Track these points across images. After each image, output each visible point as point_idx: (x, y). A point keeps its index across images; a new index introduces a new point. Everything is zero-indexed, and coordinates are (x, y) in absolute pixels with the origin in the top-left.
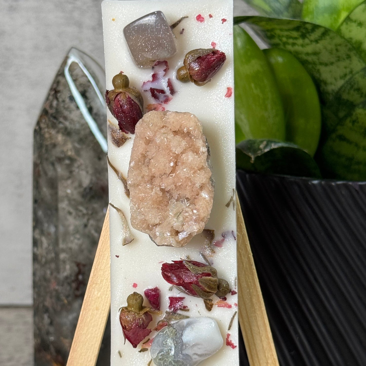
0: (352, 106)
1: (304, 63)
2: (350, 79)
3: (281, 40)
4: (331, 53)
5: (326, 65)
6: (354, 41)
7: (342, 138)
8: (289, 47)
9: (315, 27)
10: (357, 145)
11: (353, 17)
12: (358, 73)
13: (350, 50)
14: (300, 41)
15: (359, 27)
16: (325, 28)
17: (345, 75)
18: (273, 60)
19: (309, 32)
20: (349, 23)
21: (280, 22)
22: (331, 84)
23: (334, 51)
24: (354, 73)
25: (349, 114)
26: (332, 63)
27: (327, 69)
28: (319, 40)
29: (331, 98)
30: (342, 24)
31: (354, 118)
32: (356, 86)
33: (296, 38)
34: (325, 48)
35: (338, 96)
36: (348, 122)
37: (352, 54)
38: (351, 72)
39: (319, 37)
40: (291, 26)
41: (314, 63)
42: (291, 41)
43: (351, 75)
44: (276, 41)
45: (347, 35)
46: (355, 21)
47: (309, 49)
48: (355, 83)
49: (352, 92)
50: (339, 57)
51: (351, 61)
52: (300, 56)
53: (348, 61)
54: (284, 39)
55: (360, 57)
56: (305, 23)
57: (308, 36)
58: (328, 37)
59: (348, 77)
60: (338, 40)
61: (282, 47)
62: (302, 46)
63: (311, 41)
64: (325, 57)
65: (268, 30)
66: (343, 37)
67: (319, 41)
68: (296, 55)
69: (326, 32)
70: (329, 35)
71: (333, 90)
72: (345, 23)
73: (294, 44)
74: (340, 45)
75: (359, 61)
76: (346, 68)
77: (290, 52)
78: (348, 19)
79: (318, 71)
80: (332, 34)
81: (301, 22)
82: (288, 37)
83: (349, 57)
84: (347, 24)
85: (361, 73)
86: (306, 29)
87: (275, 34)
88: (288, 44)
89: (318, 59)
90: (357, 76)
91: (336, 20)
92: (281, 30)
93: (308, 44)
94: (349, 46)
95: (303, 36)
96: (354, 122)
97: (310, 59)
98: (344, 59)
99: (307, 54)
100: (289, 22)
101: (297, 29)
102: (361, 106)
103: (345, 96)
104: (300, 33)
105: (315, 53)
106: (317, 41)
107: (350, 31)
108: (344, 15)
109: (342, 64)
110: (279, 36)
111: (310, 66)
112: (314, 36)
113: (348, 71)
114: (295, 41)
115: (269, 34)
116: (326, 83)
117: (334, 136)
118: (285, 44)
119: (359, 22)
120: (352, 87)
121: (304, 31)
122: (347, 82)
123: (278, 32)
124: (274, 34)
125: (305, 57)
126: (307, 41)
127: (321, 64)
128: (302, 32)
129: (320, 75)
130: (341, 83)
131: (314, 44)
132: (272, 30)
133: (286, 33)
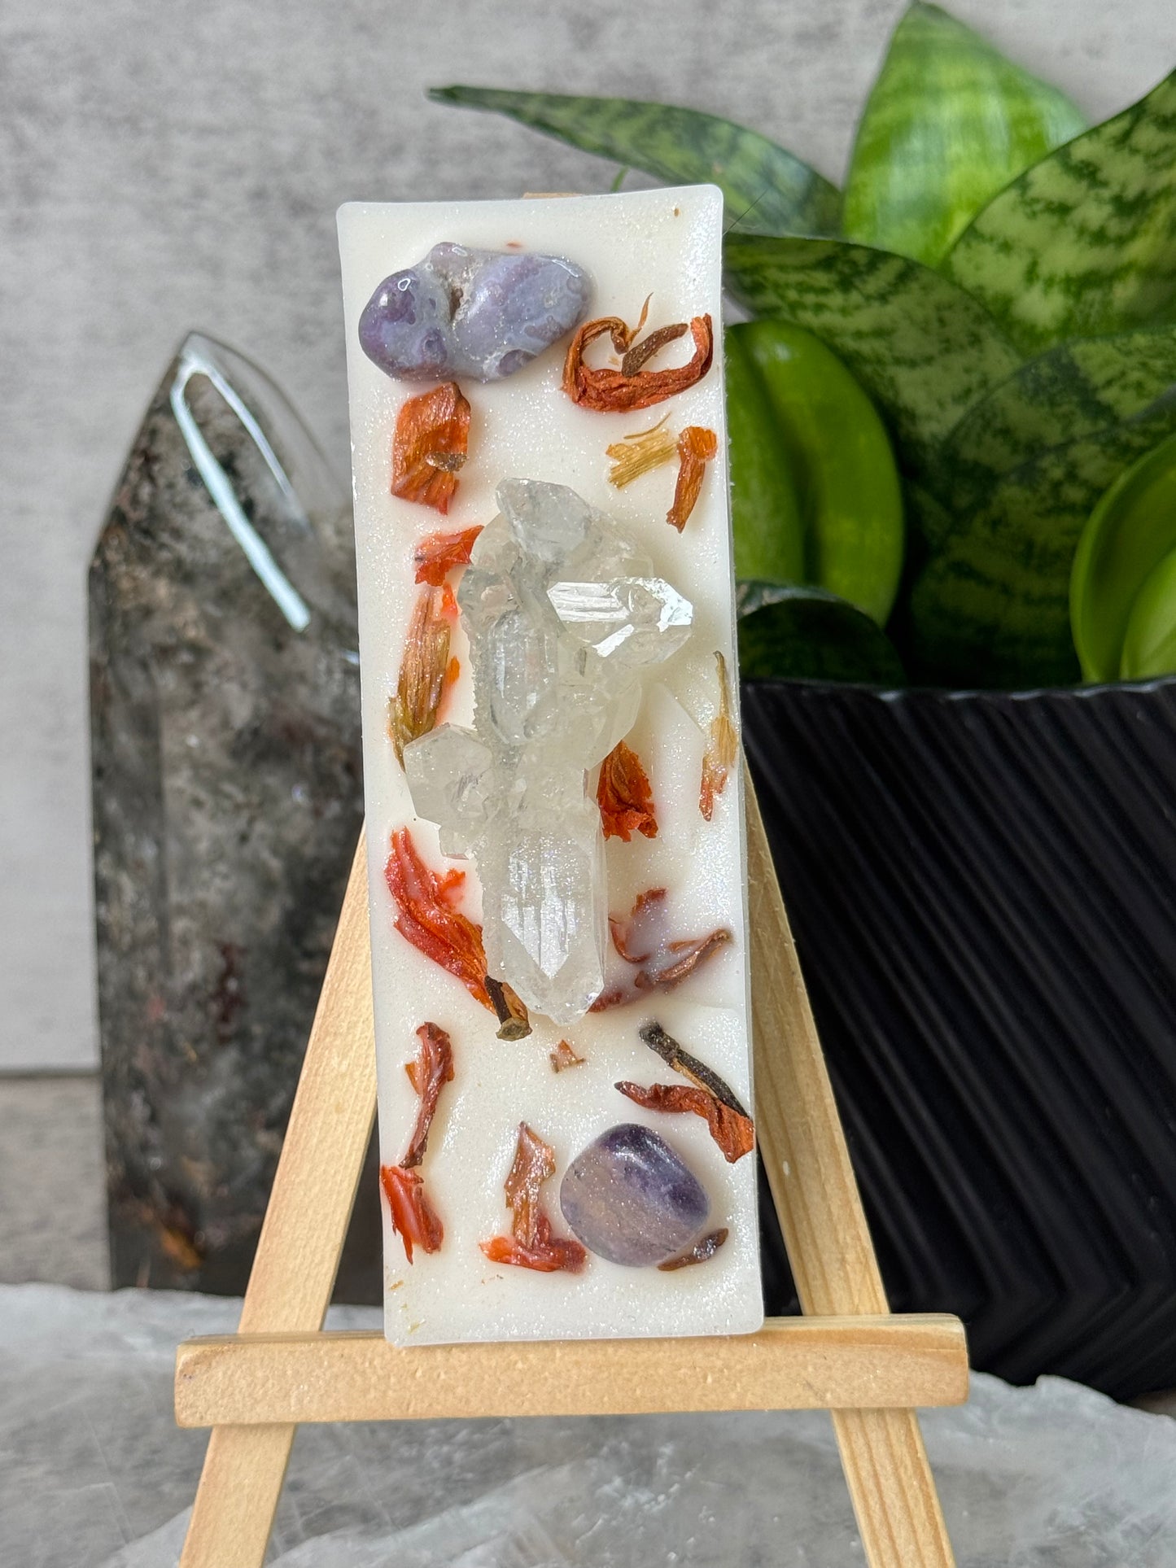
0: (986, 478)
1: (849, 361)
2: (982, 402)
3: (782, 297)
4: (925, 330)
5: (913, 364)
6: (989, 293)
7: (963, 570)
8: (808, 317)
9: (878, 257)
10: (1006, 589)
11: (984, 226)
12: (1002, 384)
13: (978, 320)
14: (836, 299)
15: (1001, 256)
16: (905, 259)
17: (968, 392)
18: (762, 356)
19: (859, 273)
20: (974, 244)
21: (776, 245)
22: (929, 417)
23: (935, 325)
24: (992, 384)
25: (983, 503)
26: (929, 360)
27: (917, 374)
28: (890, 293)
29: (931, 457)
30: (954, 247)
31: (995, 511)
32: (998, 424)
33: (824, 291)
34: (908, 316)
35: (949, 450)
36: (979, 526)
37: (984, 331)
38: (984, 383)
39: (889, 284)
40: (810, 257)
41: (879, 361)
42: (810, 299)
43: (983, 392)
44: (769, 298)
45: (970, 282)
46: (991, 239)
47: (864, 319)
48: (995, 415)
49: (988, 438)
50: (947, 341)
51: (981, 351)
52: (838, 341)
53: (973, 353)
54: (792, 295)
55: (1009, 340)
56: (849, 247)
57: (857, 282)
58: (914, 286)
59: (975, 398)
60: (943, 293)
61: (786, 315)
62: (844, 311)
63: (868, 298)
64: (909, 342)
65: (745, 271)
66: (957, 285)
67: (891, 298)
68: (826, 340)
69: (909, 271)
70: (917, 279)
71: (934, 436)
72: (962, 246)
73: (819, 308)
74: (950, 307)
75: (1007, 353)
76: (968, 371)
77: (810, 331)
78: (971, 232)
79: (892, 380)
80: (925, 278)
81: (838, 244)
82: (803, 288)
83: (976, 340)
84: (968, 246)
85: (1014, 385)
86: (854, 263)
87: (765, 278)
88: (804, 307)
89: (890, 349)
90: (1000, 393)
91: (939, 236)
92: (782, 268)
93: (858, 307)
94: (976, 308)
95: (845, 284)
96: (995, 524)
97: (866, 347)
98: (962, 347)
99: (859, 335)
100: (802, 246)
101: (827, 264)
102: (1013, 477)
103: (969, 452)
104: (834, 277)
105: (880, 333)
106: (883, 298)
107: (978, 268)
108: (960, 222)
109: (958, 361)
110: (777, 286)
111: (868, 369)
112: (875, 283)
113: (975, 378)
114: (823, 299)
115: (747, 280)
116: (912, 416)
117: (939, 564)
118: (794, 307)
119: (1001, 240)
120: (987, 425)
121: (847, 270)
122: (973, 411)
123: (773, 274)
124: (761, 280)
125: (851, 344)
126: (855, 297)
127: (898, 361)
128: (840, 273)
129: (897, 393)
130: (955, 414)
131: (876, 304)
132: (756, 269)
133: (795, 277)
